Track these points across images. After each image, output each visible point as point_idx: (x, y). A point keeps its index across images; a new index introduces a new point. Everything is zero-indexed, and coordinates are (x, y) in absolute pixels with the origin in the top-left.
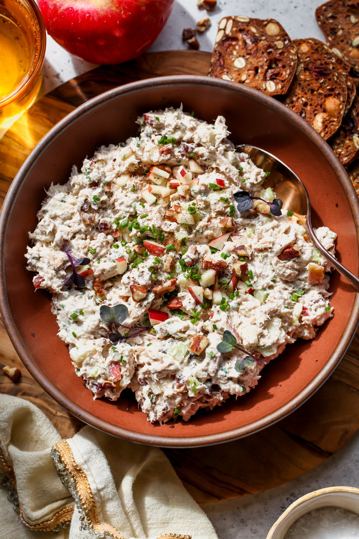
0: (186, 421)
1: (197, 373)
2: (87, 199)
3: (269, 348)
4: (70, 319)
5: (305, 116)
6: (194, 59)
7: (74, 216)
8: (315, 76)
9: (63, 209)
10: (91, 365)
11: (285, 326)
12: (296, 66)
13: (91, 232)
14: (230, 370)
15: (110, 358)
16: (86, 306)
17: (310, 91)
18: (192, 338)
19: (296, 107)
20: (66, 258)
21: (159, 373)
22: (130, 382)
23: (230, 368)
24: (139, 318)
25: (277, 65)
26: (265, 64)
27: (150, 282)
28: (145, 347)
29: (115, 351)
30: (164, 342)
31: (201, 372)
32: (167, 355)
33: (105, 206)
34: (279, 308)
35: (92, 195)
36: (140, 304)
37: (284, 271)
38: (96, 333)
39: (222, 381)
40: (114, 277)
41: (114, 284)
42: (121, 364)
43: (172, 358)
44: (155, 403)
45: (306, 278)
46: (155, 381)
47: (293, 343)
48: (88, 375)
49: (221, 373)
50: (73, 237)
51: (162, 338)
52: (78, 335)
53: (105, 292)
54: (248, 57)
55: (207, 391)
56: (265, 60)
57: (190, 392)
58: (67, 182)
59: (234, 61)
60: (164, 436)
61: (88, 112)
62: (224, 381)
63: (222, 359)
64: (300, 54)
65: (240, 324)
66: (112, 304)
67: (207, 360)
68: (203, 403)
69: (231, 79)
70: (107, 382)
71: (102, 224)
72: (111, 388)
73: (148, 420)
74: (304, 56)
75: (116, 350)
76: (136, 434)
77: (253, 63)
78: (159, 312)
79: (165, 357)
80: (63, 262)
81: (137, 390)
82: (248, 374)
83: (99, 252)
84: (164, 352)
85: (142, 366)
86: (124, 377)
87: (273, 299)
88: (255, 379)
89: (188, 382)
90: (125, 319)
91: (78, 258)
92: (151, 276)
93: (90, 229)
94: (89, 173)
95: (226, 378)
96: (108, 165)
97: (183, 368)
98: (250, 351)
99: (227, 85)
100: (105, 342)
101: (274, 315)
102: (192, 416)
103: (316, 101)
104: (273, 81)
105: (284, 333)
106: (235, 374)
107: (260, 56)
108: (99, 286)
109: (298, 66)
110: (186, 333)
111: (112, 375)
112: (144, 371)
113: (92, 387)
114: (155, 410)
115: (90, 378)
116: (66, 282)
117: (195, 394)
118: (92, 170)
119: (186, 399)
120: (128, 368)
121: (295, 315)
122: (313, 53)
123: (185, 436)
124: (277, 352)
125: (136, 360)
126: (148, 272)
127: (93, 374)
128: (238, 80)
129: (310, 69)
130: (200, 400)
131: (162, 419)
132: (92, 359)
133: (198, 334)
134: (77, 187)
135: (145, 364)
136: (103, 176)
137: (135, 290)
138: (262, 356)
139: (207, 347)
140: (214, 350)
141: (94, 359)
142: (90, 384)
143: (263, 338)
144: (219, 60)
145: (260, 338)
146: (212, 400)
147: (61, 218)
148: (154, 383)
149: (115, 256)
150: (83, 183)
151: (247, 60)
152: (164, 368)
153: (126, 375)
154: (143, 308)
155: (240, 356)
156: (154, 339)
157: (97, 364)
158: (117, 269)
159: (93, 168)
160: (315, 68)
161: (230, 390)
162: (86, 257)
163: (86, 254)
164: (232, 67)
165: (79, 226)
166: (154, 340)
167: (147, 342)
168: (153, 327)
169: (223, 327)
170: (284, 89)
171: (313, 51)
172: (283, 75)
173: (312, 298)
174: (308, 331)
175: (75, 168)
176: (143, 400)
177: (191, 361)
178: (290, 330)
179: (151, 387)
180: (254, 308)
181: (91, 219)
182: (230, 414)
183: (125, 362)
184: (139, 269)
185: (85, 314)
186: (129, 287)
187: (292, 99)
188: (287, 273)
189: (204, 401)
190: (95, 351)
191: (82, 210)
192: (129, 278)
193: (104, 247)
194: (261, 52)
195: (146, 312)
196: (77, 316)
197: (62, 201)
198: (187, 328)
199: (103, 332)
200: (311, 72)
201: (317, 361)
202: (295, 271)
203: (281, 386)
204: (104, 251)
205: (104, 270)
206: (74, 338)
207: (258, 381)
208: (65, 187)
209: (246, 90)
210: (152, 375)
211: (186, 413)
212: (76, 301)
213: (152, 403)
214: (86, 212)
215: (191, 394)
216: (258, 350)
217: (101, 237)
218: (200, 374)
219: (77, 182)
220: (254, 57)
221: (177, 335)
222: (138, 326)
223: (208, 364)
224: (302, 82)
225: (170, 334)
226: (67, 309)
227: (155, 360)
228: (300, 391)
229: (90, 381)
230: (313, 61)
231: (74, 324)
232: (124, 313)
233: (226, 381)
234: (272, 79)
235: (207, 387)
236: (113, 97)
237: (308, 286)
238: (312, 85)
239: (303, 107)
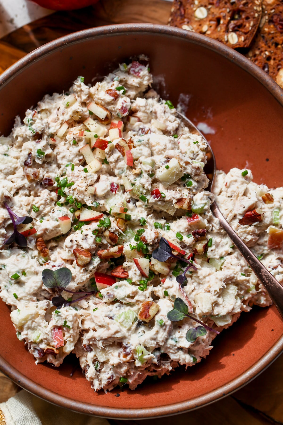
0: (132, 390)
1: (145, 341)
2: (30, 153)
3: (223, 317)
4: (12, 279)
5: (268, 71)
6: (153, 8)
7: (17, 170)
8: (280, 28)
9: (6, 163)
10: (34, 329)
11: (241, 294)
12: (260, 18)
13: (35, 188)
14: (180, 339)
15: (53, 322)
16: (29, 266)
17: (274, 45)
18: (141, 304)
19: (259, 61)
20: (8, 216)
21: (105, 340)
22: (73, 348)
23: (180, 337)
24: (85, 283)
25: (240, 16)
26: (227, 14)
27: (94, 246)
28: (91, 311)
29: (58, 316)
30: (111, 307)
31: (149, 341)
32: (114, 321)
33: (49, 160)
34: (236, 276)
35: (36, 148)
36: (85, 269)
37: (245, 237)
38: (39, 295)
39: (171, 351)
40: (58, 237)
41: (58, 244)
42: (65, 329)
43: (118, 324)
44: (100, 371)
45: (266, 242)
46: (100, 348)
47: (249, 312)
48: (30, 339)
49: (171, 342)
50: (17, 193)
51: (109, 302)
52: (19, 296)
53: (49, 252)
54: (210, 7)
55: (155, 361)
56: (228, 10)
57: (137, 361)
58: (10, 134)
59: (195, 11)
60: (108, 407)
61: (39, 60)
62: (174, 351)
63: (173, 328)
64: (265, 5)
65: (193, 291)
66: (56, 265)
67: (156, 328)
68: (151, 372)
69: (192, 29)
70: (49, 347)
71: (46, 179)
72: (54, 355)
73: (92, 387)
74: (269, 8)
75: (59, 314)
76: (78, 403)
77: (215, 13)
78: (105, 275)
79: (112, 323)
80: (3, 220)
81: (82, 356)
82: (200, 344)
83: (43, 210)
84: (111, 318)
85: (87, 331)
86: (68, 343)
87: (230, 265)
88: (206, 350)
89: (135, 351)
90: (68, 283)
91: (21, 216)
92: (95, 240)
93: (35, 185)
94: (31, 124)
95: (176, 348)
96: (52, 115)
97: (130, 335)
98: (203, 320)
99: (187, 35)
100: (48, 305)
101: (230, 282)
102: (138, 385)
103: (280, 56)
104: (236, 33)
105: (239, 302)
106: (186, 344)
107: (223, 6)
108: (42, 246)
109: (262, 17)
110: (135, 298)
111: (55, 340)
112: (89, 338)
113: (34, 351)
114: (100, 378)
115: (32, 343)
116: (6, 240)
117: (142, 364)
118: (35, 121)
119: (132, 368)
120: (71, 334)
121: (252, 282)
122: (278, 5)
123: (130, 407)
124: (232, 321)
125: (80, 325)
126: (92, 235)
127: (35, 339)
128: (198, 31)
129: (275, 21)
130: (147, 369)
131: (107, 387)
132: (34, 323)
133: (147, 300)
134: (20, 139)
135: (90, 330)
136: (47, 127)
137: (78, 254)
138: (215, 325)
139: (156, 314)
140: (164, 318)
141: (36, 322)
142: (32, 349)
143: (217, 306)
144: (179, 9)
145: (214, 306)
146: (160, 369)
147: (3, 173)
148: (99, 350)
149: (59, 215)
150: (26, 135)
151: (209, 10)
152: (110, 336)
153: (70, 340)
154: (89, 273)
155: (192, 324)
156: (100, 302)
157: (39, 328)
158: (60, 229)
159: (36, 118)
160: (280, 20)
161: (179, 360)
162: (28, 215)
163: (29, 212)
164: (193, 17)
165: (22, 181)
166: (100, 304)
167: (93, 307)
168: (99, 291)
169: (175, 294)
170: (247, 41)
171: (278, 3)
172: (246, 27)
173: (270, 264)
174: (265, 299)
175: (18, 119)
176: (87, 367)
177: (140, 328)
178: (246, 298)
179: (96, 354)
180: (209, 275)
181: (35, 175)
182: (179, 384)
183: (68, 327)
184: (82, 232)
185: (27, 274)
186: (72, 250)
187: (255, 53)
188: (248, 239)
189: (151, 370)
190: (37, 315)
191: (26, 164)
192: (71, 241)
193: (48, 204)
194: (224, 2)
195: (92, 277)
196: (19, 276)
197: (5, 155)
198: (135, 294)
199: (45, 294)
200: (276, 24)
201: (273, 330)
202: (256, 237)
203: (234, 355)
204: (48, 209)
205: (46, 229)
206: (15, 299)
207: (210, 351)
208: (8, 139)
209: (207, 41)
210: (97, 342)
211: (132, 382)
212: (18, 260)
213: (97, 371)
214: (30, 167)
215: (138, 364)
216: (212, 319)
217: (45, 194)
218: (149, 343)
219: (20, 134)
220: (217, 7)
221: (125, 300)
222: (83, 291)
223: (157, 332)
224: (266, 35)
225: (118, 299)
226: (8, 269)
227: (101, 326)
228: (254, 362)
229: (32, 346)
230: (278, 13)
231: (16, 285)
232: (67, 277)
233: (176, 351)
234: (234, 30)
235: (155, 357)
236: (65, 44)
237: (267, 250)
238: (276, 39)
239: (266, 62)
